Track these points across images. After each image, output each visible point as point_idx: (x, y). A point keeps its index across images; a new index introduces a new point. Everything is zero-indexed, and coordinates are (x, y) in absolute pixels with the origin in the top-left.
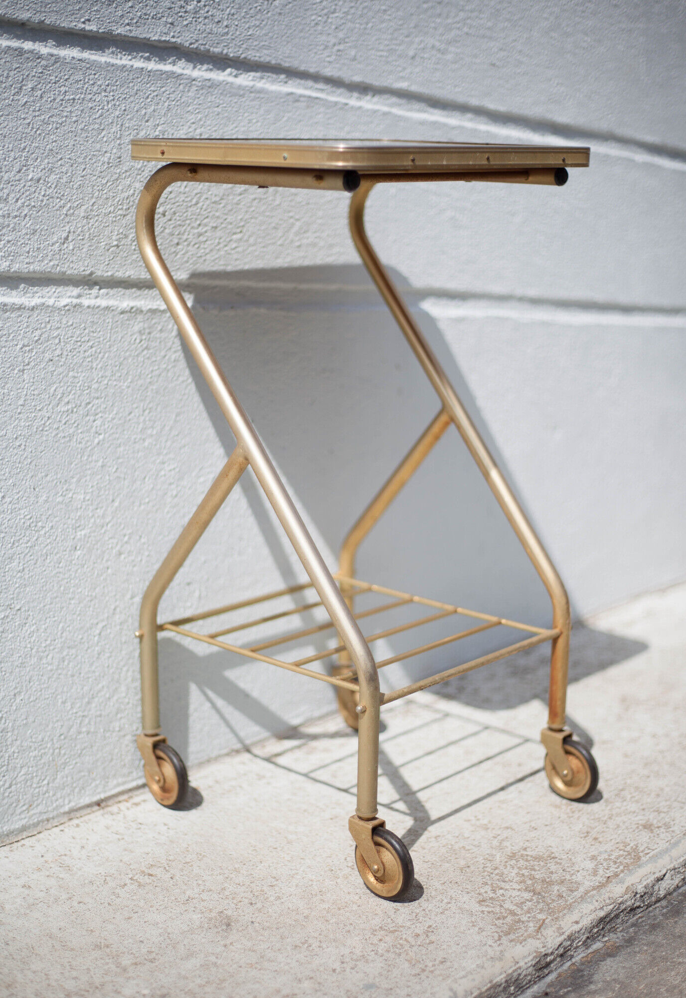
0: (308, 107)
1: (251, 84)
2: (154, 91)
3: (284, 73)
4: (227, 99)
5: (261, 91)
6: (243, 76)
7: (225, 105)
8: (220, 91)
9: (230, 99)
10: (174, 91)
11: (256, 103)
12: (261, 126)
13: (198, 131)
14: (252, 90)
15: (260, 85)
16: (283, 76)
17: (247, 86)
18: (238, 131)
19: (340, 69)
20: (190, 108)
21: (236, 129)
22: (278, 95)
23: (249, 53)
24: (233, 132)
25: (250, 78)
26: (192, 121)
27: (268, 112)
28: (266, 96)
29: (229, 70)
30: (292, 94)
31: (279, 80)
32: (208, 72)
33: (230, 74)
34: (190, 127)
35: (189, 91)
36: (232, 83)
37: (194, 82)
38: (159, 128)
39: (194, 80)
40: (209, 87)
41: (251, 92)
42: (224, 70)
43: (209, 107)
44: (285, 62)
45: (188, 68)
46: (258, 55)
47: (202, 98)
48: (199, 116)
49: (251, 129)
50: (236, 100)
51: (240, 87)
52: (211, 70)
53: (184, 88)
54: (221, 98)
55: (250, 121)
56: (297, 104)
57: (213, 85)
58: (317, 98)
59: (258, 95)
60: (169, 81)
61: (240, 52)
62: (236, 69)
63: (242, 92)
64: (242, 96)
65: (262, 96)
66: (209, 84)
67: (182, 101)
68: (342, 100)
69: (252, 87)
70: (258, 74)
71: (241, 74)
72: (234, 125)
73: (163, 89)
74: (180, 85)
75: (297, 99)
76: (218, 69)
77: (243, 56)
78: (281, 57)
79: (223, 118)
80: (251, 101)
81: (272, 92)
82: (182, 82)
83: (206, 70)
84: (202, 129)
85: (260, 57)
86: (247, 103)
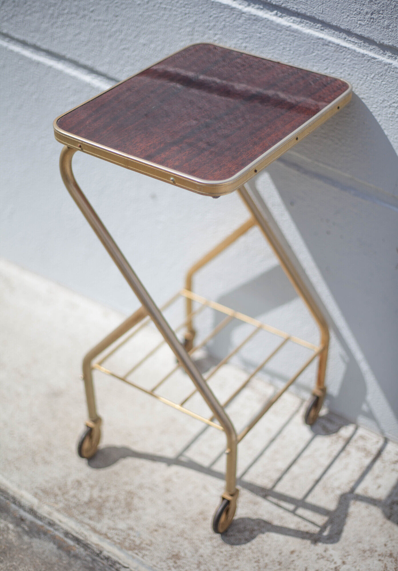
0: (335, 51)
1: (288, 24)
2: (215, 14)
3: (321, 24)
4: (268, 30)
5: (296, 31)
6: (286, 18)
7: (265, 34)
8: (263, 24)
9: (269, 31)
10: (229, 17)
11: (291, 38)
12: (293, 53)
13: (244, 45)
14: (288, 29)
15: (295, 26)
16: (319, 25)
17: (284, 26)
18: (274, 52)
19: (370, 32)
20: (238, 30)
21: (273, 51)
22: (309, 37)
23: (289, 4)
24: (270, 52)
25: (292, 21)
26: (241, 37)
27: (300, 46)
28: (300, 36)
29: (275, 12)
30: (323, 39)
31: (316, 27)
32: (259, 10)
33: (276, 14)
34: (238, 41)
35: (239, 19)
36: (272, 21)
37: (243, 15)
38: (218, 36)
39: (243, 13)
40: (254, 20)
41: (287, 30)
42: (272, 11)
43: (253, 32)
44: (319, 16)
45: (243, 5)
46: (296, 7)
47: (249, 25)
48: (246, 36)
49: (285, 53)
50: (274, 33)
51: (278, 25)
52: (262, 9)
53: (237, 16)
54: (264, 28)
55: (284, 48)
56: (326, 47)
57: (257, 19)
58: (346, 47)
59: (292, 33)
60: (226, 10)
61: (281, 3)
62: (281, 12)
63: (279, 29)
64: (280, 31)
65: (296, 34)
66: (253, 18)
67: (235, 23)
68: (372, 54)
69: (288, 27)
70: (299, 20)
71: (285, 16)
72: (272, 48)
73: (221, 14)
74: (233, 14)
75: (328, 44)
76: (268, 9)
77: (283, 5)
78: (315, 12)
79: (263, 41)
80: (286, 36)
81: (305, 34)
82: (235, 12)
83: (258, 8)
84: (248, 45)
85: (297, 9)
86: (283, 36)
